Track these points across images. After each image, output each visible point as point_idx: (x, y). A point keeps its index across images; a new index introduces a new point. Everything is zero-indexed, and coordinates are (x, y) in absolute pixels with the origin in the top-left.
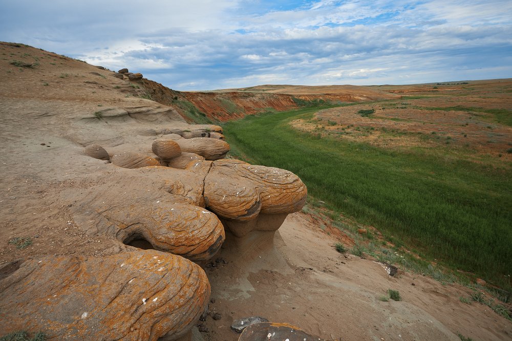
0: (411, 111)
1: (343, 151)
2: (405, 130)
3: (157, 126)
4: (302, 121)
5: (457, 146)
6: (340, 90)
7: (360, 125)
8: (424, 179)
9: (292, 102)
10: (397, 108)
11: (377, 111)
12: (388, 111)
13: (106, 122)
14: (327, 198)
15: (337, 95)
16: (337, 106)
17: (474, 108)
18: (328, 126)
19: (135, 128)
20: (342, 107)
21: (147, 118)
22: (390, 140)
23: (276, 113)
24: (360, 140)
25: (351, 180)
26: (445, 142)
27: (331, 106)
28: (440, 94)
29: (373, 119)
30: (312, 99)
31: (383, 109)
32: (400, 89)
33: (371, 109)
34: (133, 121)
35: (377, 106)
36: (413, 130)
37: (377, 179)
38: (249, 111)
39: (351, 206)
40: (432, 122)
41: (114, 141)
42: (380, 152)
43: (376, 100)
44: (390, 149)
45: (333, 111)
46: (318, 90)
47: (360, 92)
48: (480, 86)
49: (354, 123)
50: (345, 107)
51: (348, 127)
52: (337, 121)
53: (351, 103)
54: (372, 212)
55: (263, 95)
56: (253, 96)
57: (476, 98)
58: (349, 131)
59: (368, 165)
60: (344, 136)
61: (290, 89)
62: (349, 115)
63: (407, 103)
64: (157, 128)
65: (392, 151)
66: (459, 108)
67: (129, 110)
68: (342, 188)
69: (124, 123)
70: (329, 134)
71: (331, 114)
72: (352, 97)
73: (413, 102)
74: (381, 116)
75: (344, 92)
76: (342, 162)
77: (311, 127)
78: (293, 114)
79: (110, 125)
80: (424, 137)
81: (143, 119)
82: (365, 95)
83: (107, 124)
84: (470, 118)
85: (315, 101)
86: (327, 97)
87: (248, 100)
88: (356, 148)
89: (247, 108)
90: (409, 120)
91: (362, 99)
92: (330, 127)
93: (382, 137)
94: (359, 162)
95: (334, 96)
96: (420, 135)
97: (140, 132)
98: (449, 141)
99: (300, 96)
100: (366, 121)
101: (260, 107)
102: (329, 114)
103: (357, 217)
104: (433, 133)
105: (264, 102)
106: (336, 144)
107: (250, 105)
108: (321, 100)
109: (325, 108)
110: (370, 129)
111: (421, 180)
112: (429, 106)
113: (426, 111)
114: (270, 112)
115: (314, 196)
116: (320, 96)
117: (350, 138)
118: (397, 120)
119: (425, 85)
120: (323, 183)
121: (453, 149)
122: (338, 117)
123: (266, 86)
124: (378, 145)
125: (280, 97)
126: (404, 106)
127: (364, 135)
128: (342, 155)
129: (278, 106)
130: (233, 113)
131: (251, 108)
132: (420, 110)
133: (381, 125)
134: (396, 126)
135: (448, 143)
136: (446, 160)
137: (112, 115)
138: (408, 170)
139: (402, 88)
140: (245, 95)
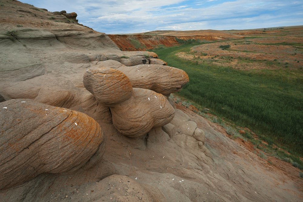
0: (254, 46)
1: (215, 73)
2: (254, 58)
3: (90, 52)
4: (184, 53)
5: (294, 69)
6: (205, 33)
7: (223, 56)
8: (275, 92)
9: (175, 41)
10: (244, 44)
11: (232, 46)
12: (238, 46)
13: (25, 46)
14: (210, 106)
15: (204, 37)
16: (204, 43)
17: (295, 43)
18: (202, 56)
19: (62, 53)
20: (208, 44)
21: (78, 42)
22: (246, 65)
23: (165, 48)
24: (226, 65)
25: (224, 93)
26: (284, 66)
27: (199, 44)
28: (268, 35)
29: (231, 51)
30: (188, 39)
31: (235, 45)
32: (242, 33)
33: (227, 45)
34: (62, 46)
35: (230, 43)
36: (260, 58)
37: (242, 92)
38: (149, 47)
39: (229, 113)
40: (270, 53)
41: (27, 71)
42: (241, 73)
43: (228, 39)
44: (247, 71)
45: (203, 46)
46: (191, 33)
47: (218, 34)
48: (292, 30)
49: (219, 54)
50: (210, 44)
51: (216, 57)
52: (207, 53)
53: (212, 41)
54: (245, 117)
55: (157, 36)
56: (151, 37)
57: (293, 37)
58: (216, 59)
59: (234, 83)
60: (214, 63)
61: (173, 33)
62: (214, 49)
63: (249, 41)
64: (91, 53)
65: (248, 73)
66: (285, 44)
67: (57, 33)
68: (220, 99)
69: (49, 48)
70: (204, 62)
71: (203, 48)
72: (213, 37)
73: (253, 40)
74: (235, 49)
75: (207, 34)
76: (215, 81)
77: (191, 57)
78: (176, 49)
79: (30, 50)
80: (269, 63)
81: (74, 44)
82: (221, 36)
83: (24, 48)
84: (296, 50)
85: (190, 40)
86: (197, 37)
87: (148, 40)
88: (223, 71)
89: (147, 45)
90: (255, 52)
91: (219, 38)
92: (203, 57)
93: (240, 63)
94: (227, 80)
95: (201, 37)
96: (266, 62)
97: (69, 58)
98: (287, 65)
99: (180, 37)
100: (226, 52)
101: (155, 44)
102: (200, 48)
103: (235, 121)
104: (275, 60)
105: (158, 41)
106: (209, 68)
107: (149, 43)
108: (193, 40)
109: (196, 45)
110: (230, 58)
111: (274, 93)
112: (264, 43)
113: (264, 46)
114: (162, 48)
115: (201, 105)
116: (193, 37)
117: (219, 64)
118: (247, 51)
119: (257, 30)
120: (206, 96)
121: (291, 71)
122: (207, 50)
123: (158, 31)
124: (239, 69)
125: (168, 38)
126: (248, 43)
127: (227, 62)
128: (214, 76)
129: (166, 43)
130: (139, 48)
131: (150, 45)
132: (260, 45)
133: (237, 55)
134: (248, 56)
135: (287, 67)
136: (289, 78)
137: (33, 36)
138: (263, 86)
139: (243, 32)
140: (146, 36)
